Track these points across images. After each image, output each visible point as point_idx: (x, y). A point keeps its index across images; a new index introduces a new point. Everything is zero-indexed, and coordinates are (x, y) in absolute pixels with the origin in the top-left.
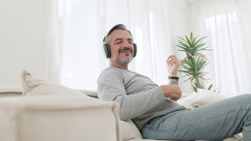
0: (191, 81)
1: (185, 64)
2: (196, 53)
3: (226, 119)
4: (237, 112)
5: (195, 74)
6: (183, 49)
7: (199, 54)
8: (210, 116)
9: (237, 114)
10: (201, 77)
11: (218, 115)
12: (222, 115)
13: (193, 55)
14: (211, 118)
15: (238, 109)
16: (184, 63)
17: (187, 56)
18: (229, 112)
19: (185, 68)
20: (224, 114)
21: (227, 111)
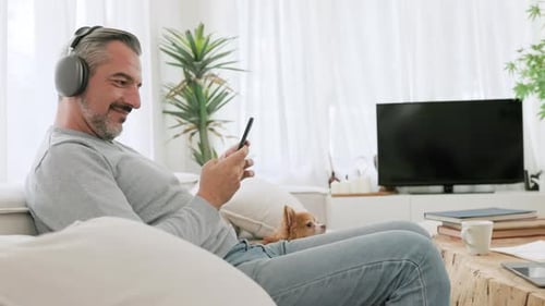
0: (190, 139)
1: (178, 97)
2: (206, 74)
3: (359, 285)
4: (382, 270)
5: (200, 121)
6: (178, 62)
7: (213, 75)
8: (329, 278)
9: (384, 273)
10: (212, 130)
11: (344, 276)
12: (352, 274)
13: (199, 76)
14: (330, 281)
15: (385, 263)
16: (176, 93)
17: (184, 78)
18: (367, 269)
19: (178, 106)
20: (358, 273)
21: (364, 267)
